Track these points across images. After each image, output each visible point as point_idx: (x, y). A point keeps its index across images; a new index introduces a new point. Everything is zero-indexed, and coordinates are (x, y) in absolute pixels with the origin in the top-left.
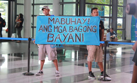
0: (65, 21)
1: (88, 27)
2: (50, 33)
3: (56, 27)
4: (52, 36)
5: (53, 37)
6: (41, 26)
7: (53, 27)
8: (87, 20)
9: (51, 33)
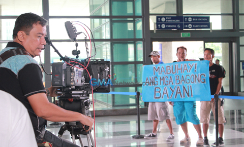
0: (171, 69)
1: (196, 76)
2: (156, 86)
3: (162, 78)
4: (159, 90)
5: (159, 92)
6: (147, 79)
7: (159, 78)
8: (194, 65)
9: (158, 86)
